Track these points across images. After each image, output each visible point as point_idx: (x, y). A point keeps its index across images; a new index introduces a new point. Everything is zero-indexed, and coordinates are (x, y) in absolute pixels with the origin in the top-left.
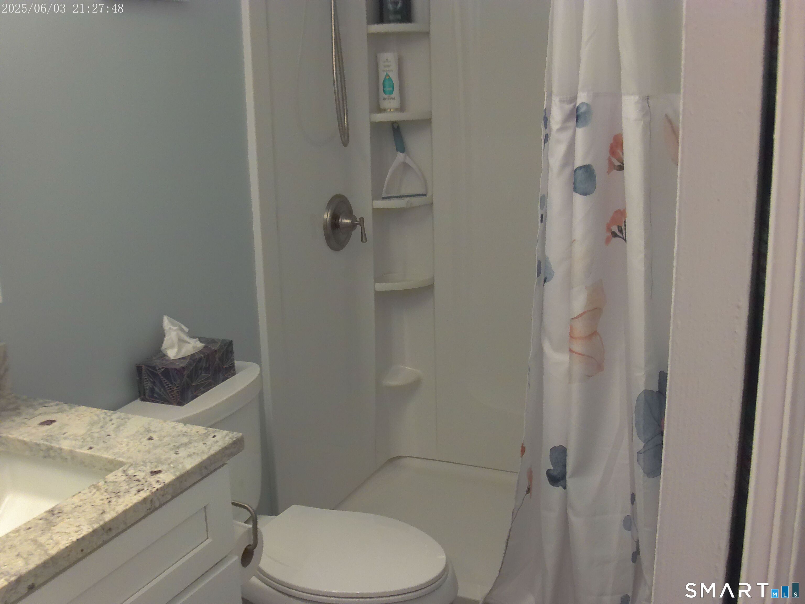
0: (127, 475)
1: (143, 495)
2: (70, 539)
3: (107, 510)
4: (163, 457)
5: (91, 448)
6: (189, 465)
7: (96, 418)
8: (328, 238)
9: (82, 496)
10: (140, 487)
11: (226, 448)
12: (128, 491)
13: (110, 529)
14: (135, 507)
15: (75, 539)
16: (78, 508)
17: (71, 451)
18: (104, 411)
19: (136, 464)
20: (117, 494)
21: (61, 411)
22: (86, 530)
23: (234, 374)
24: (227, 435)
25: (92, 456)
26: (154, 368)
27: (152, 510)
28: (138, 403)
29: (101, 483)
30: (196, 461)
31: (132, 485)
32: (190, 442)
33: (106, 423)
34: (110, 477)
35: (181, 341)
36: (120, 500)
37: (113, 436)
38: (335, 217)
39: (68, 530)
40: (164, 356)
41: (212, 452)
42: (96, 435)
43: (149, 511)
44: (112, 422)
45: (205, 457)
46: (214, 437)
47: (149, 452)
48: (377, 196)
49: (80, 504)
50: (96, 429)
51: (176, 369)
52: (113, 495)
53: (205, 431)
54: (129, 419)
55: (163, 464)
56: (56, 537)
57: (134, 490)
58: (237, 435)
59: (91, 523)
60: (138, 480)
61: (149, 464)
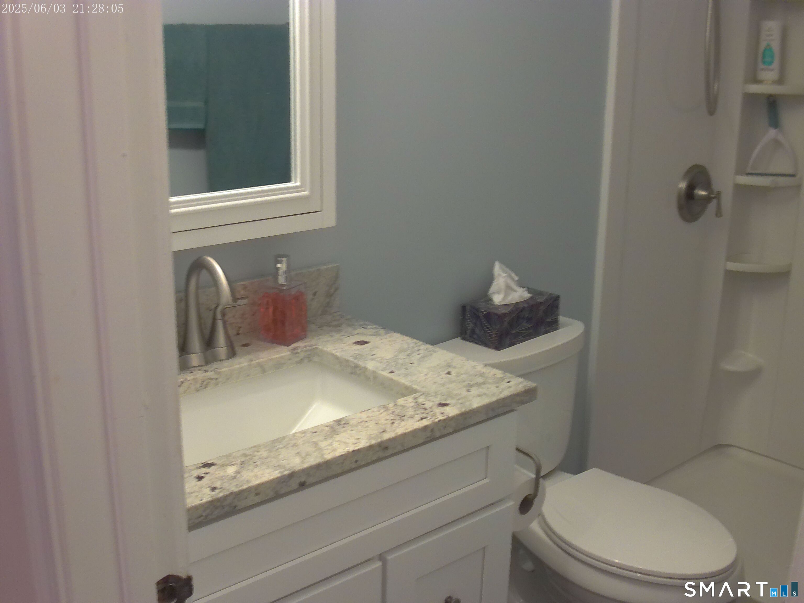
0: (416, 402)
1: (425, 423)
2: (347, 449)
3: (388, 430)
4: (455, 392)
5: (392, 372)
6: (476, 403)
7: (405, 346)
8: (681, 208)
9: (370, 414)
10: (424, 415)
11: (517, 395)
12: (412, 417)
13: (386, 448)
14: (414, 433)
15: (351, 449)
16: (363, 423)
17: (374, 372)
18: (415, 340)
19: (428, 394)
20: (402, 417)
21: (377, 334)
22: (363, 444)
23: (556, 329)
24: (521, 383)
25: (391, 380)
26: (477, 310)
27: (431, 439)
28: (458, 341)
29: (391, 405)
30: (485, 401)
31: (418, 412)
32: (484, 383)
33: (413, 353)
34: (401, 401)
35: (508, 288)
36: (403, 424)
37: (416, 364)
38: (691, 188)
39: (348, 441)
40: (489, 300)
41: (502, 396)
42: (401, 361)
43: (429, 439)
44: (418, 352)
45: (494, 399)
46: (509, 382)
47: (443, 385)
48: (741, 171)
49: (367, 419)
50: (402, 356)
51: (497, 315)
52: (398, 418)
53: (502, 376)
54: (435, 352)
55: (452, 398)
56: (335, 445)
57: (418, 417)
58: (530, 384)
59: (370, 438)
60: (425, 409)
61: (439, 396)
